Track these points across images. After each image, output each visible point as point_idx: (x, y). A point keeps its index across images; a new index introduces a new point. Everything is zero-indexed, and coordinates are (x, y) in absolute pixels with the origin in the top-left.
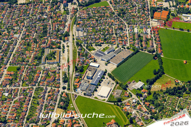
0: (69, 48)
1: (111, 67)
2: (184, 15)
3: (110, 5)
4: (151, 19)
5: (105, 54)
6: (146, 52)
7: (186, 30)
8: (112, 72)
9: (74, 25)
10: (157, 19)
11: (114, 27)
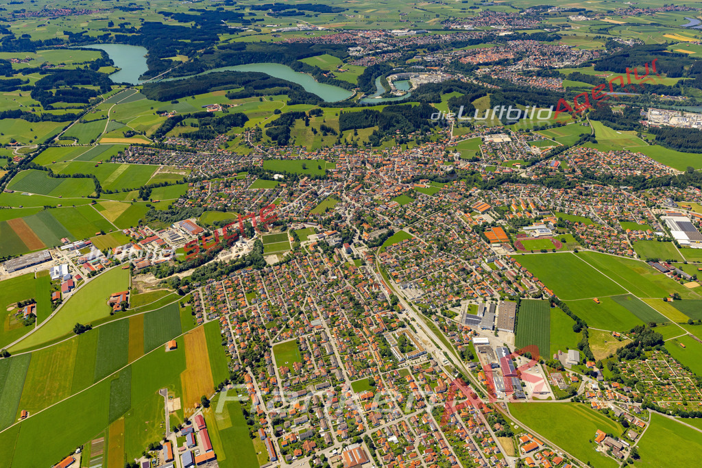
0: (417, 322)
1: (507, 337)
2: (525, 228)
3: (412, 235)
4: (489, 245)
5: (480, 319)
6: (531, 298)
7: (550, 251)
8: (515, 345)
9: (390, 281)
10: (498, 243)
11: (449, 268)
